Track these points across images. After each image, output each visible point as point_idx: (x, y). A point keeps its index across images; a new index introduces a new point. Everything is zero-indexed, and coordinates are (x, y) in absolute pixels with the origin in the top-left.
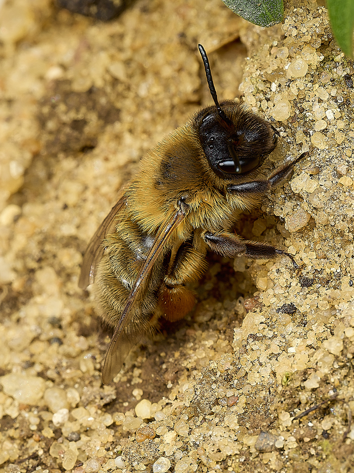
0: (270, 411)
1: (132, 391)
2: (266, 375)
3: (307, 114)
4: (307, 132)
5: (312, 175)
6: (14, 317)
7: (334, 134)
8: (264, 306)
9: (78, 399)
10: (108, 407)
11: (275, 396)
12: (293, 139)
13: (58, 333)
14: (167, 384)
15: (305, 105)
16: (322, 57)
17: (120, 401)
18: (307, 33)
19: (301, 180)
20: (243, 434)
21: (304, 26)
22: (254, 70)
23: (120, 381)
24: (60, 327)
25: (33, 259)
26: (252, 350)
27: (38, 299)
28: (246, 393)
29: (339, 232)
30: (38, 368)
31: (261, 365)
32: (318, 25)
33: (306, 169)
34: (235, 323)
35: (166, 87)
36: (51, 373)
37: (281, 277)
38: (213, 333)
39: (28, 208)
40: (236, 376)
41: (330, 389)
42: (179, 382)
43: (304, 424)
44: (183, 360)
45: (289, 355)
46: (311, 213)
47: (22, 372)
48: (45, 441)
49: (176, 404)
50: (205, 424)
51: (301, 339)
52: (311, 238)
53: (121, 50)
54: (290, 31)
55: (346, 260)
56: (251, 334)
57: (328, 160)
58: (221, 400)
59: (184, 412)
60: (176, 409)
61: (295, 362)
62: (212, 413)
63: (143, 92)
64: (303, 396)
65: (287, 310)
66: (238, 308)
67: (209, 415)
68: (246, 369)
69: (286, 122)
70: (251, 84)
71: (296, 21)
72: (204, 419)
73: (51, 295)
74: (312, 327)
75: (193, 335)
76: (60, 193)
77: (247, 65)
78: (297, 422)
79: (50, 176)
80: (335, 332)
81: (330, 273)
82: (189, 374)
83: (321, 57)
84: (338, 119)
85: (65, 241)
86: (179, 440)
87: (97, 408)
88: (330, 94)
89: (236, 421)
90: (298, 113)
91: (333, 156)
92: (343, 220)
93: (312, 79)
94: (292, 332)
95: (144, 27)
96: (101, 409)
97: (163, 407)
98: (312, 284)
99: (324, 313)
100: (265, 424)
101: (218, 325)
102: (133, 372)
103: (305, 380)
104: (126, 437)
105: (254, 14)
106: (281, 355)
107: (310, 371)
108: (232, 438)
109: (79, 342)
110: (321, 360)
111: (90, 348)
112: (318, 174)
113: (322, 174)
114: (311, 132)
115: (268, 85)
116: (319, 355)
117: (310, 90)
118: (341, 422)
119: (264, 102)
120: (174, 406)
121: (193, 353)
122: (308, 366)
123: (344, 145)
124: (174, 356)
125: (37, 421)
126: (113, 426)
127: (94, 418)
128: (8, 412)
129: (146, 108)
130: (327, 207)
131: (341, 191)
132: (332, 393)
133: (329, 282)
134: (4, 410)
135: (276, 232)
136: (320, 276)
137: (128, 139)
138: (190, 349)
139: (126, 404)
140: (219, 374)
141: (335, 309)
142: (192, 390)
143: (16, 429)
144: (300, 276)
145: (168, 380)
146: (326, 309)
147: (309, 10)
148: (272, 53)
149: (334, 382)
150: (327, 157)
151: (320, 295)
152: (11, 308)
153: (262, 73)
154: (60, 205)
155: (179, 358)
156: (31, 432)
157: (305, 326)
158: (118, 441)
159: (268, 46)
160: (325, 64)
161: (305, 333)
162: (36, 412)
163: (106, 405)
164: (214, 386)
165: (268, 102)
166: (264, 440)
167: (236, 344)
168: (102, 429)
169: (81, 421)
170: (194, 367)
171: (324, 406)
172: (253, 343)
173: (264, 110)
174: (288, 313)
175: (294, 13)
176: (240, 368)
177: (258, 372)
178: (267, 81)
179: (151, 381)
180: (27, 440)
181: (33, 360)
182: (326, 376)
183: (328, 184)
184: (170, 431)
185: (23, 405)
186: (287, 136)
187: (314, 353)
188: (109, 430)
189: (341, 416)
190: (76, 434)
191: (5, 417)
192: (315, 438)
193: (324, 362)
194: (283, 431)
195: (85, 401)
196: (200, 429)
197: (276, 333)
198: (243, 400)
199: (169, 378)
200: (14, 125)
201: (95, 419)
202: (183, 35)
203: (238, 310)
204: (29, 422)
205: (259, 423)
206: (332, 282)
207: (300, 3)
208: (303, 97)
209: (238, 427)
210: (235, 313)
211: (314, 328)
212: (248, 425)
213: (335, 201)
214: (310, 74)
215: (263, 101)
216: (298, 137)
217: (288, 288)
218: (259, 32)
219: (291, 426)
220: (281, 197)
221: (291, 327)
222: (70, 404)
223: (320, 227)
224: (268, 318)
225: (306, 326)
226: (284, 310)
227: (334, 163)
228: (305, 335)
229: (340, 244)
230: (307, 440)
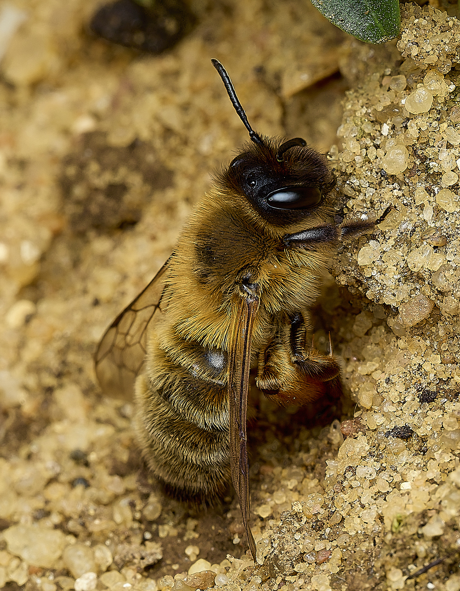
0: (374, 569)
1: (185, 549)
2: (370, 519)
3: (431, 164)
4: (430, 190)
5: (437, 247)
6: (24, 452)
8: (369, 430)
9: (110, 560)
10: (151, 571)
11: (382, 548)
12: (411, 200)
13: (85, 472)
14: (232, 538)
15: (429, 152)
16: (453, 87)
17: (168, 562)
18: (431, 53)
19: (421, 254)
21: (428, 43)
22: (358, 107)
23: (168, 535)
24: (87, 464)
25: (51, 373)
26: (351, 487)
27: (58, 427)
28: (341, 546)
30: (56, 519)
31: (363, 506)
32: (448, 42)
33: (429, 238)
34: (327, 456)
36: (71, 525)
37: (392, 390)
38: (297, 470)
39: (44, 307)
40: (328, 523)
43: (422, 586)
44: (256, 507)
45: (401, 492)
46: (434, 299)
47: (33, 523)
49: (245, 564)
50: (285, 588)
51: (420, 471)
52: (433, 336)
53: (175, 90)
54: (409, 49)
56: (350, 467)
58: (307, 556)
59: (255, 572)
60: (244, 571)
61: (411, 501)
62: (295, 573)
63: (205, 147)
64: (421, 547)
65: (400, 434)
66: (332, 436)
67: (290, 575)
68: (342, 513)
69: (401, 176)
70: (355, 125)
71: (417, 35)
72: (284, 581)
73: (74, 422)
74: (434, 456)
75: (270, 473)
76: (90, 285)
77: (349, 101)
78: (411, 583)
79: (76, 263)
82: (263, 525)
83: (451, 87)
87: (136, 571)
89: (328, 583)
90: (418, 164)
93: (439, 116)
94: (407, 463)
96: (141, 574)
98: (434, 398)
99: (452, 435)
100: (367, 586)
101: (304, 459)
102: (186, 523)
103: (422, 526)
105: (359, 25)
106: (392, 493)
107: (431, 513)
109: (112, 482)
110: (446, 497)
111: (128, 492)
112: (446, 245)
113: (451, 246)
114: (436, 189)
115: (377, 127)
116: (443, 491)
117: (435, 132)
119: (372, 149)
120: (242, 567)
121: (269, 497)
122: (428, 506)
125: (54, 588)
127: (131, 584)
128: (13, 577)
129: (208, 168)
130: (456, 290)
133: (458, 395)
134: (7, 575)
135: (385, 331)
136: (446, 387)
137: (184, 210)
138: (266, 491)
139: (176, 567)
140: (304, 520)
142: (267, 541)
145: (234, 534)
146: (454, 429)
147: (435, 22)
148: (383, 84)
150: (458, 222)
151: (446, 412)
152: (20, 440)
153: (370, 111)
154: (89, 299)
157: (424, 455)
159: (378, 75)
160: (456, 96)
161: (425, 464)
162: (51, 578)
163: (148, 568)
164: (298, 536)
165: (378, 150)
167: (329, 482)
169: (113, 588)
170: (270, 515)
171: (448, 561)
172: (352, 478)
173: (372, 161)
174: (402, 438)
175: (414, 25)
176: (334, 512)
177: (359, 517)
178: (376, 121)
179: (210, 536)
181: (48, 508)
182: (453, 518)
185: (34, 567)
186: (403, 195)
187: (436, 489)
191: (9, 584)
193: (451, 501)
195: (119, 561)
197: (384, 465)
198: (338, 554)
199: (235, 530)
200: (27, 195)
201: (133, 585)
202: (260, 71)
203: (333, 438)
205: (359, 584)
207: (423, 12)
208: (426, 141)
210: (328, 443)
211: (436, 456)
212: (344, 588)
214: (436, 109)
215: (370, 148)
216: (418, 196)
217: (401, 404)
218: (366, 60)
219: (404, 588)
220: (393, 277)
221: (405, 457)
222: (99, 566)
223: (448, 319)
224: (374, 445)
225: (426, 454)
226: (395, 433)
228: (424, 466)
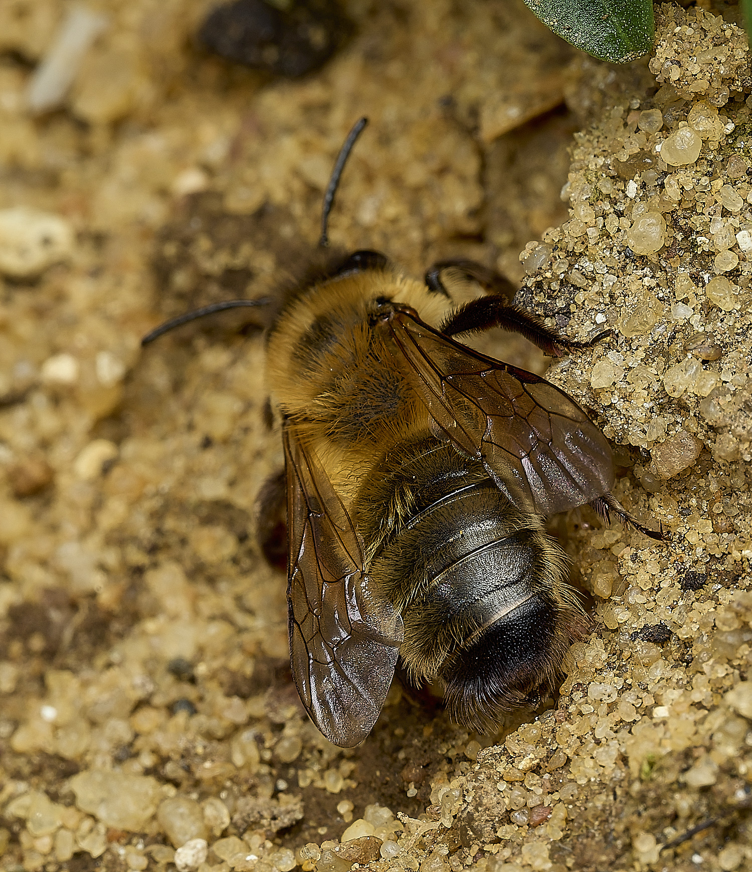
0: (614, 834)
1: (337, 804)
2: (609, 760)
3: (698, 240)
4: (697, 278)
5: (707, 362)
6: (101, 660)
8: (606, 630)
9: (227, 821)
10: (287, 836)
11: (625, 804)
12: (669, 292)
13: (190, 692)
14: (406, 789)
15: (696, 221)
16: (731, 127)
17: (312, 823)
18: (700, 76)
19: (684, 371)
21: (695, 62)
22: (592, 156)
23: (311, 784)
24: (192, 680)
25: (140, 547)
26: (581, 714)
27: (150, 626)
28: (566, 799)
30: (147, 760)
32: (724, 60)
33: (695, 348)
35: (415, 206)
36: (170, 769)
37: (642, 570)
39: (130, 449)
40: (546, 767)
41: (738, 788)
42: (432, 785)
43: (683, 859)
44: (441, 743)
45: (654, 721)
46: (702, 438)
47: (114, 767)
50: (483, 862)
51: (681, 691)
52: (702, 492)
54: (667, 70)
56: (580, 684)
57: (739, 331)
58: (516, 814)
59: (439, 839)
60: (423, 836)
61: (668, 735)
62: (498, 840)
63: (367, 215)
64: (683, 802)
65: (653, 635)
67: (490, 842)
68: (568, 751)
69: (655, 257)
70: (587, 182)
71: (679, 51)
72: (482, 851)
73: (174, 618)
74: (702, 668)
76: (198, 417)
77: (579, 148)
78: (669, 855)
79: (177, 386)
80: (748, 675)
81: (741, 560)
82: (452, 768)
83: (728, 126)
85: (204, 511)
87: (264, 837)
88: (745, 201)
89: (546, 854)
90: (680, 239)
93: (710, 169)
94: (662, 679)
95: (372, 88)
96: (272, 841)
98: (703, 584)
99: (728, 637)
100: (604, 858)
102: (338, 767)
103: (685, 770)
105: (594, 35)
106: (640, 722)
107: (698, 752)
109: (230, 707)
110: (720, 729)
111: (252, 721)
112: (720, 359)
113: (728, 361)
114: (706, 277)
115: (620, 185)
116: (716, 720)
117: (704, 192)
119: (612, 217)
120: (420, 831)
122: (692, 742)
124: (421, 734)
125: (143, 862)
127: (258, 856)
128: (84, 845)
130: (736, 425)
132: (741, 795)
133: (738, 580)
134: (76, 842)
135: (631, 484)
136: (721, 568)
139: (323, 831)
142: (457, 793)
145: (409, 782)
146: (732, 629)
147: (705, 31)
148: (629, 122)
149: (745, 775)
150: (738, 325)
151: (720, 604)
152: (94, 644)
153: (609, 161)
154: (196, 439)
155: (432, 737)
157: (687, 666)
159: (621, 108)
160: (736, 139)
161: (689, 679)
162: (140, 847)
163: (282, 832)
164: (502, 786)
165: (620, 218)
169: (231, 862)
170: (461, 755)
171: (723, 822)
172: (582, 700)
173: (612, 235)
174: (655, 641)
175: (675, 35)
176: (555, 750)
177: (592, 758)
178: (618, 176)
179: (374, 785)
182: (730, 761)
183: (741, 378)
185: (115, 831)
186: (658, 285)
187: (705, 718)
191: (79, 855)
193: (726, 734)
195: (240, 822)
197: (629, 681)
198: (560, 813)
199: (410, 776)
200: (106, 283)
201: (260, 857)
202: (449, 103)
204: (127, 864)
205: (592, 856)
206: (743, 579)
207: (687, 16)
208: (691, 205)
209: (550, 865)
211: (706, 668)
212: (570, 862)
214: (706, 159)
215: (610, 215)
216: (679, 286)
217: (655, 592)
218: (603, 87)
219: (657, 862)
220: (642, 406)
221: (659, 670)
222: (210, 829)
223: (723, 468)
224: (614, 652)
225: (690, 665)
226: (645, 634)
228: (688, 682)
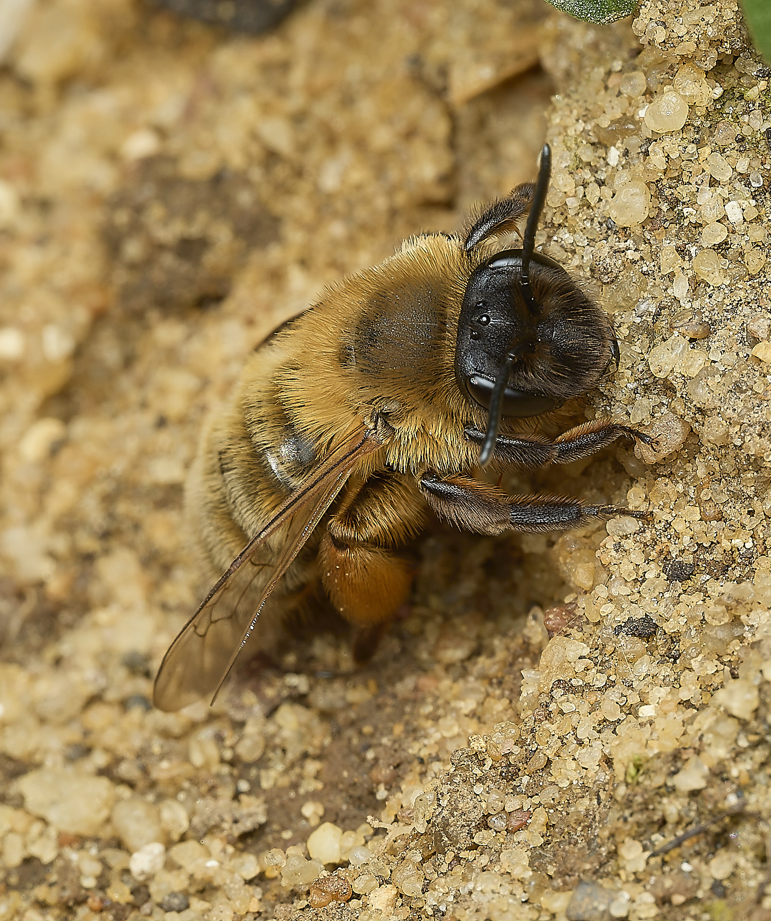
0: (598, 840)
1: (301, 807)
2: (592, 763)
3: (685, 211)
4: (683, 251)
5: (695, 340)
6: (50, 654)
7: (742, 254)
8: (588, 623)
9: (186, 824)
10: (249, 841)
11: (610, 808)
12: (654, 266)
13: (144, 687)
14: (375, 791)
15: (682, 192)
16: (719, 91)
17: (276, 827)
18: (686, 38)
19: (670, 350)
20: (540, 888)
21: (681, 22)
22: (570, 121)
23: (275, 785)
24: (147, 674)
25: (91, 532)
26: (561, 713)
27: (102, 616)
28: (547, 804)
29: (752, 461)
30: (100, 759)
31: (580, 743)
32: (712, 21)
33: (682, 326)
34: (523, 663)
35: (380, 171)
36: (127, 769)
37: (625, 560)
38: (476, 685)
39: (81, 428)
40: (525, 769)
41: (730, 793)
42: (403, 787)
43: (672, 867)
44: (412, 742)
45: (640, 720)
46: (690, 420)
47: (65, 767)
48: (114, 912)
49: (395, 831)
50: (459, 870)
51: (668, 689)
52: (689, 478)
53: (282, 92)
54: (651, 31)
55: (764, 523)
56: (560, 680)
57: (728, 308)
58: (493, 819)
59: (412, 845)
60: (395, 841)
61: (655, 736)
62: (474, 847)
63: (330, 180)
64: (672, 808)
65: (638, 629)
66: (531, 631)
67: (467, 849)
68: (548, 752)
69: (639, 228)
70: (566, 149)
71: (664, 11)
72: (457, 858)
73: (128, 608)
74: (690, 664)
75: (433, 689)
76: (151, 394)
77: (557, 112)
78: (656, 863)
79: (128, 362)
80: (740, 672)
81: (731, 550)
82: (424, 769)
83: (716, 91)
84: (751, 222)
85: (159, 495)
86: (402, 904)
87: (225, 842)
88: (734, 169)
89: (526, 862)
90: (665, 210)
91: (741, 300)
92: (760, 435)
93: (697, 136)
94: (648, 675)
95: (334, 46)
96: (234, 845)
97: (369, 838)
98: (690, 574)
99: (718, 632)
100: (588, 866)
101: (487, 667)
102: (302, 767)
103: (675, 773)
104: (286, 902)
106: (625, 722)
107: (687, 754)
108: (518, 897)
110: (710, 730)
111: (212, 718)
112: (708, 337)
113: (716, 339)
114: (693, 250)
115: (601, 152)
116: (705, 720)
117: (691, 160)
118: (752, 862)
119: (593, 187)
120: (391, 836)
121: (433, 726)
122: (681, 743)
123: (765, 276)
124: (391, 731)
125: (97, 868)
126: (260, 879)
127: (219, 862)
128: (35, 851)
129: (335, 215)
130: (726, 407)
131: (757, 374)
132: (733, 800)
133: (728, 570)
134: (25, 846)
135: (613, 468)
136: (709, 557)
137: (297, 279)
138: (427, 717)
139: (287, 835)
140: (489, 763)
141: (742, 625)
142: (431, 797)
143: (51, 885)
144: (665, 558)
145: (378, 783)
146: (722, 623)
148: (610, 86)
149: (738, 778)
150: (727, 301)
151: (709, 596)
152: (44, 636)
153: (589, 127)
154: (149, 418)
155: (403, 736)
156: (83, 892)
157: (675, 662)
158: (270, 910)
159: (602, 70)
160: (724, 104)
161: (676, 676)
162: (94, 851)
163: (245, 837)
164: (479, 789)
165: (602, 188)
166: (587, 900)
167: (526, 704)
168: (237, 886)
169: (190, 868)
170: (434, 755)
171: (715, 828)
172: (563, 698)
173: (592, 205)
174: (640, 636)
176: (535, 751)
177: (574, 759)
178: (599, 143)
179: (341, 786)
180: (75, 908)
181: (89, 742)
182: (721, 762)
183: (730, 358)
184: (383, 886)
185: (67, 835)
186: (642, 258)
187: (694, 717)
188: (251, 889)
189: (752, 849)
190: (181, 896)
191: (28, 861)
192: (696, 898)
193: (717, 735)
194: (627, 881)
195: (200, 826)
196: (448, 879)
197: (613, 678)
198: (541, 817)
199: (380, 777)
200: (53, 252)
201: (221, 863)
202: (416, 62)
203: (531, 635)
204: (79, 871)
205: (575, 863)
206: (734, 569)
208: (677, 174)
209: (531, 873)
210: (524, 642)
211: (694, 664)
212: (551, 870)
213: (744, 395)
214: (693, 125)
215: (590, 185)
216: (664, 259)
217: (639, 583)
218: (581, 47)
219: (644, 871)
220: (626, 386)
221: (644, 666)
222: (168, 833)
223: (711, 452)
224: (597, 647)
225: (678, 661)
226: (630, 628)
227: (742, 314)
228: (675, 680)
229: (753, 488)
230: (678, 899)
